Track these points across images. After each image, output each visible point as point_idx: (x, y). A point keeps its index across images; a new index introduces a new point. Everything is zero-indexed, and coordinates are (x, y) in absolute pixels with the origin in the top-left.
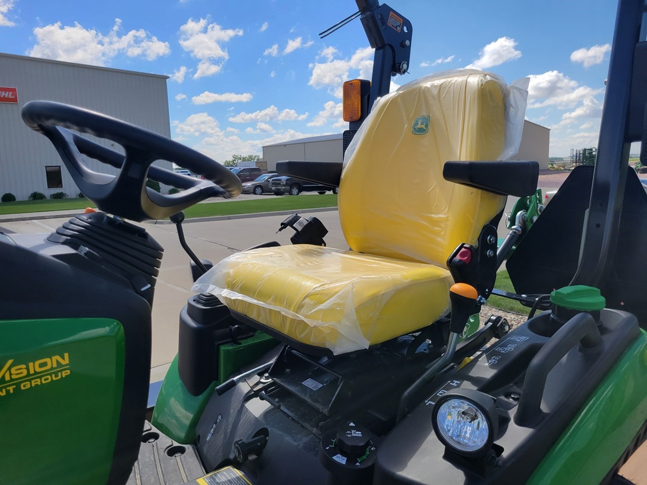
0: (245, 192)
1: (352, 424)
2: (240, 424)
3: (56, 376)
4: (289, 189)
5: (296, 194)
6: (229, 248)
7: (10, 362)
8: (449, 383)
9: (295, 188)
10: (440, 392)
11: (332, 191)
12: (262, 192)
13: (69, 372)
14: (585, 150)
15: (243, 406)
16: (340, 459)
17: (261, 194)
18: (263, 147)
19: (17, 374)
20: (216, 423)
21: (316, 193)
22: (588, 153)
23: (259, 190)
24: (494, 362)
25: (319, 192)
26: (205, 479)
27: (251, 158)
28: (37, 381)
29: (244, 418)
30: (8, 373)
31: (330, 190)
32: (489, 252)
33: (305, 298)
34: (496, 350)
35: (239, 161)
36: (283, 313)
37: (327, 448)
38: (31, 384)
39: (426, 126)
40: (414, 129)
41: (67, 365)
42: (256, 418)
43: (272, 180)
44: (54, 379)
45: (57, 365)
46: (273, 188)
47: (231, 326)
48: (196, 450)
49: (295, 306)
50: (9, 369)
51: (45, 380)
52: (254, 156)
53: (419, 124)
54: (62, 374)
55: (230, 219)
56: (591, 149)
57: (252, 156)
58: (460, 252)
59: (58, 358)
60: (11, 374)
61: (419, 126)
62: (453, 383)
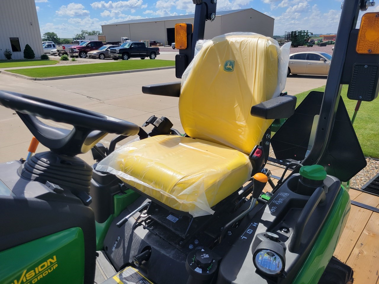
0: (94, 57)
1: (203, 250)
2: (133, 242)
3: (50, 270)
4: (122, 56)
5: (127, 59)
6: (88, 97)
7: (25, 271)
8: (252, 224)
9: (126, 55)
10: (248, 231)
11: (149, 57)
12: (105, 57)
13: (57, 265)
14: (292, 32)
15: (133, 232)
16: (198, 270)
17: (104, 59)
19: (29, 277)
20: (117, 241)
21: (139, 59)
22: (294, 34)
23: (102, 56)
24: (273, 211)
25: (141, 58)
26: (118, 276)
27: (94, 33)
28: (40, 276)
29: (135, 239)
30: (25, 278)
31: (148, 57)
32: (267, 143)
33: (175, 185)
34: (273, 202)
35: (86, 35)
36: (162, 193)
37: (191, 264)
38: (38, 279)
39: (233, 67)
40: (225, 68)
41: (55, 262)
42: (143, 240)
43: (111, 50)
44: (50, 271)
45: (50, 263)
46: (112, 55)
47: (119, 184)
48: (105, 254)
49: (170, 190)
50: (25, 275)
51: (45, 274)
52: (96, 31)
53: (228, 65)
54: (53, 268)
55: (85, 77)
56: (296, 32)
58: (256, 151)
59: (51, 260)
60: (26, 278)
61: (228, 66)
62: (254, 224)
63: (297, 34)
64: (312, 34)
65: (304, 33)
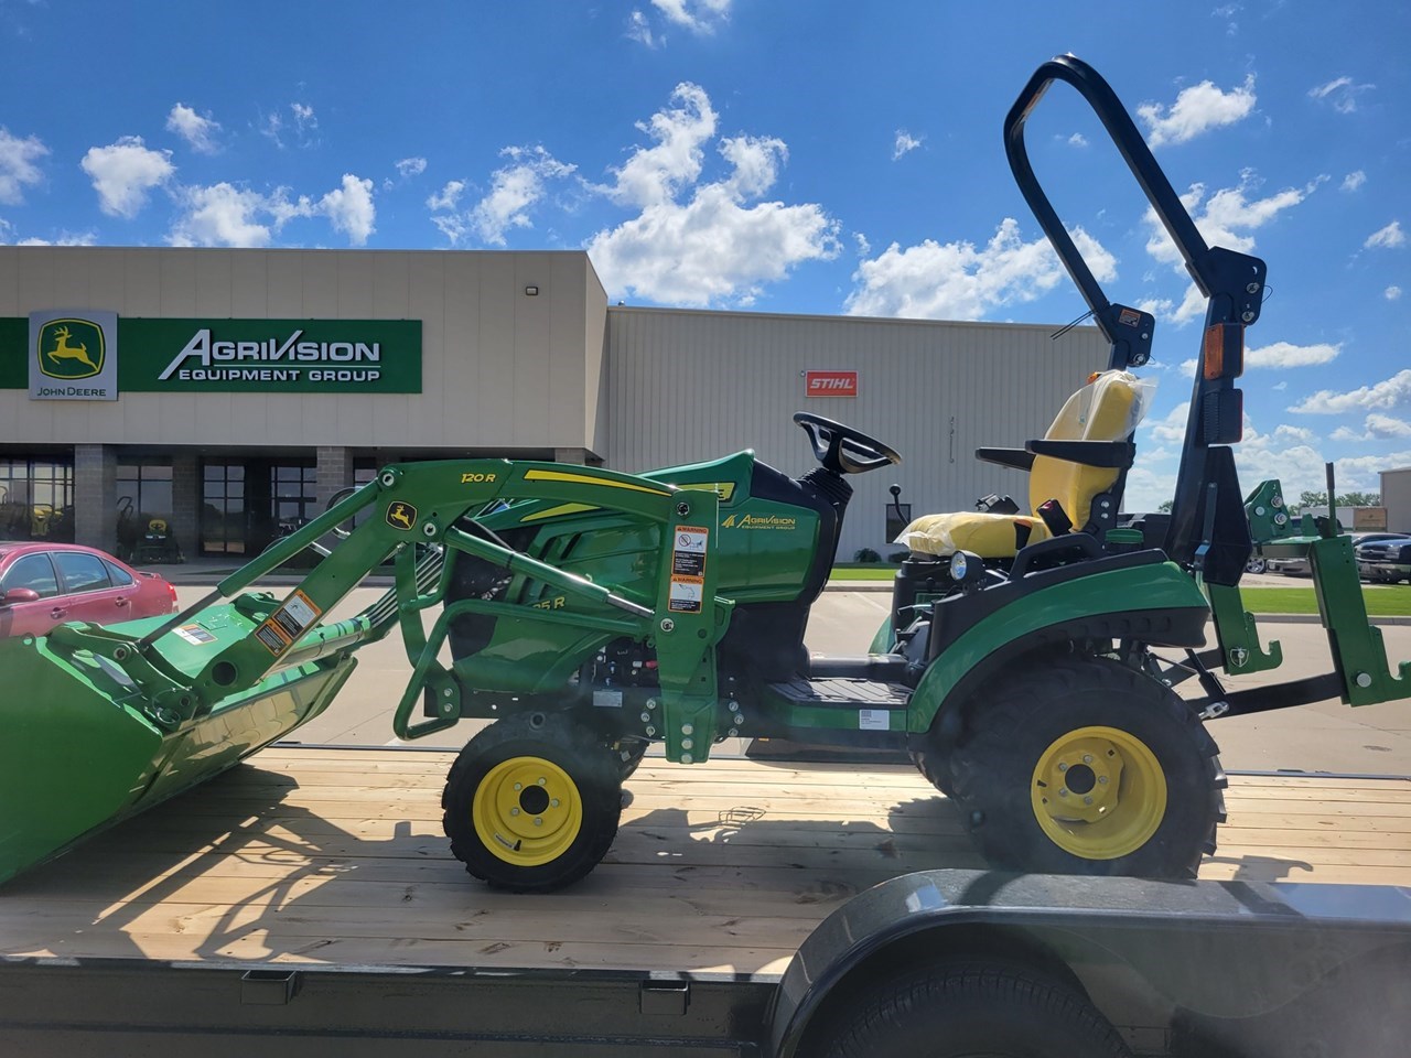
18: (1383, 474)
43: (1364, 548)
57: (1360, 495)
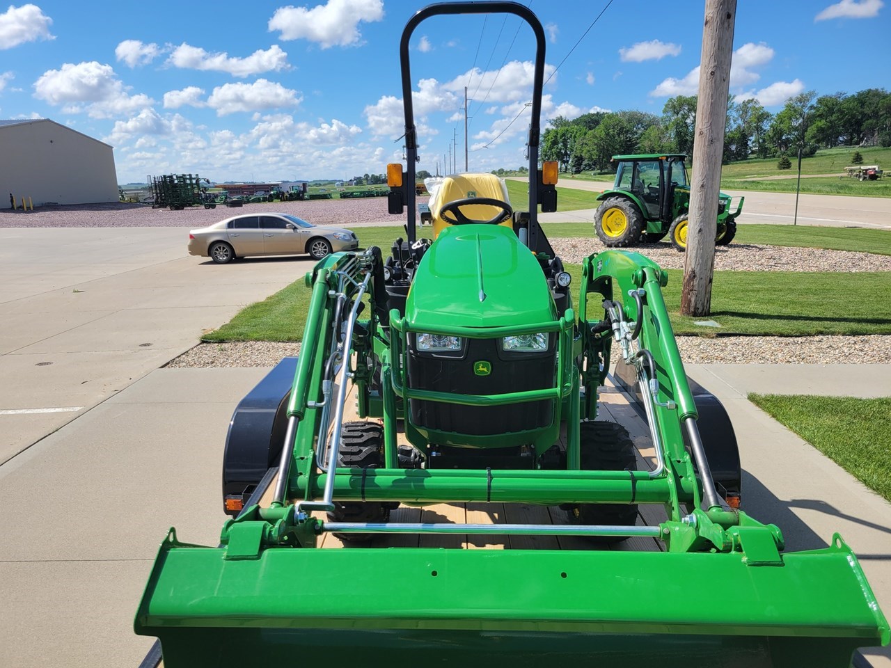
14: (164, 177)
22: (169, 182)
63: (176, 182)
64: (208, 181)
65: (191, 179)
